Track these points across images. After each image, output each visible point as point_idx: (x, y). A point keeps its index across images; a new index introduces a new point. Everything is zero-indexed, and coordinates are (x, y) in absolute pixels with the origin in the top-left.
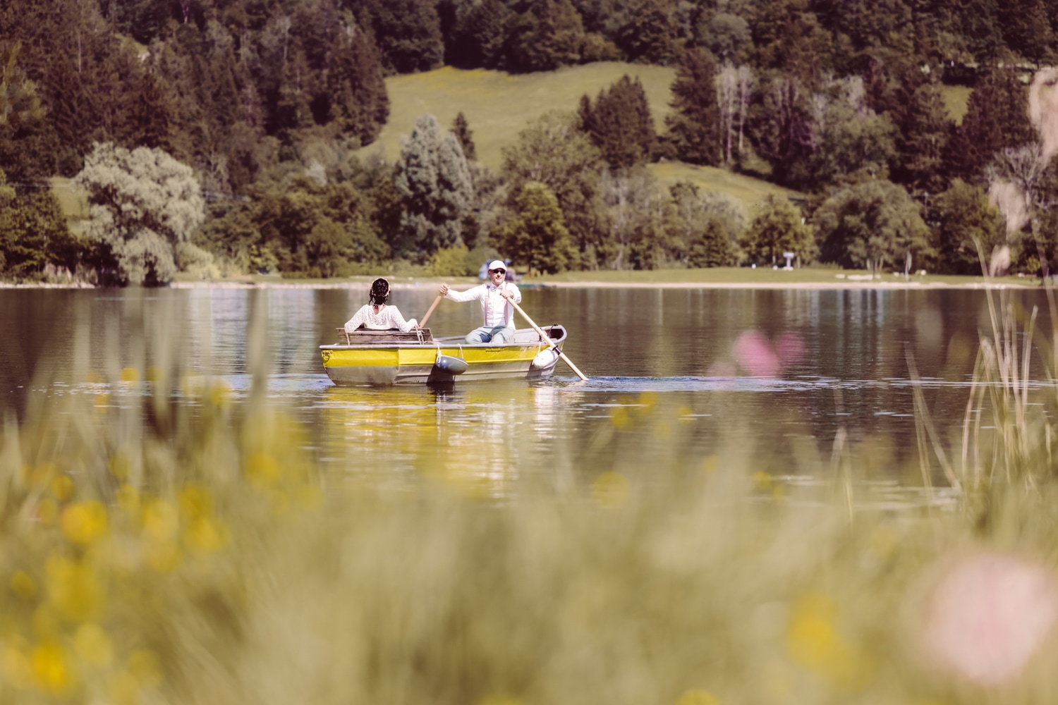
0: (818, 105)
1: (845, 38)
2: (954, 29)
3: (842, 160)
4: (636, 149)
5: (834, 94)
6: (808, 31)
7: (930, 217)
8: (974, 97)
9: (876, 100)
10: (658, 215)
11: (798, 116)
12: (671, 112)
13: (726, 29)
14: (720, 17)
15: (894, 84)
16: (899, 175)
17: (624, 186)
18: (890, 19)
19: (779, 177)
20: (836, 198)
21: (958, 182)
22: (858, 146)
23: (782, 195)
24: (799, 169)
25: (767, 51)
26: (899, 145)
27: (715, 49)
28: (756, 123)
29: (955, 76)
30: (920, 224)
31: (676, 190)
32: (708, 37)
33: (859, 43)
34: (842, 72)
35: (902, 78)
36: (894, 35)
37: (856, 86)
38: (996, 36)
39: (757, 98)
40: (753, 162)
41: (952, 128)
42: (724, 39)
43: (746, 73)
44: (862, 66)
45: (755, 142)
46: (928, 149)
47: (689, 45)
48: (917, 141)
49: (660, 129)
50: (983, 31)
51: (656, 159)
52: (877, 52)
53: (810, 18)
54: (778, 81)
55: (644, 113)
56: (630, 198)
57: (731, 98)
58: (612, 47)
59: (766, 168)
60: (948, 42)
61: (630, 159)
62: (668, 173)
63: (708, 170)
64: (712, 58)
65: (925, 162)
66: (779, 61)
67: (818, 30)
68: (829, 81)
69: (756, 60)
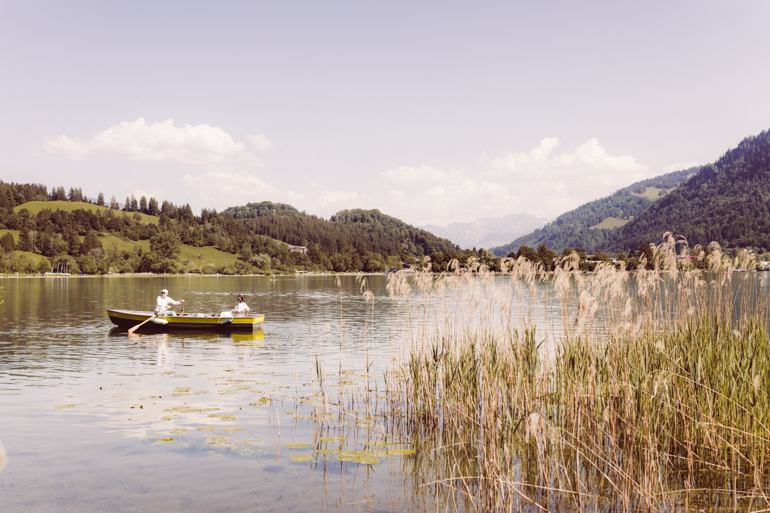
0: (52, 239)
1: (57, 225)
2: (81, 224)
3: (57, 250)
4: (11, 248)
5: (55, 237)
6: (49, 224)
7: (77, 262)
8: (86, 238)
9: (65, 238)
10: (17, 262)
11: (48, 241)
12: (19, 240)
13: (31, 223)
14: (30, 221)
15: (68, 235)
16: (70, 254)
17: (8, 256)
18: (67, 222)
19: (43, 254)
20: (56, 259)
21: (82, 255)
22: (61, 248)
23: (45, 258)
24: (48, 252)
25: (40, 228)
26: (70, 248)
27: (29, 227)
28: (38, 243)
29: (81, 234)
30: (76, 264)
31: (21, 257)
32: (27, 224)
33: (60, 226)
34: (57, 233)
35: (70, 234)
36: (68, 225)
37: (60, 235)
38: (90, 226)
39: (38, 238)
40: (38, 251)
41: (81, 244)
42: (30, 225)
43: (36, 232)
44: (61, 231)
45: (38, 247)
46: (76, 248)
47: (23, 226)
48: (73, 247)
49: (16, 243)
50: (87, 225)
51: (15, 250)
52: (64, 228)
53: (50, 221)
54: (43, 234)
55: (13, 240)
56: (10, 258)
57: (32, 237)
58: (5, 226)
59: (41, 252)
60: (80, 227)
61: (10, 251)
62: (19, 253)
63: (27, 252)
64: (28, 229)
65: (75, 251)
66: (43, 230)
67: (51, 224)
68: (54, 234)
69: (38, 230)
